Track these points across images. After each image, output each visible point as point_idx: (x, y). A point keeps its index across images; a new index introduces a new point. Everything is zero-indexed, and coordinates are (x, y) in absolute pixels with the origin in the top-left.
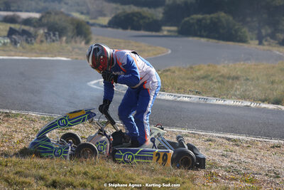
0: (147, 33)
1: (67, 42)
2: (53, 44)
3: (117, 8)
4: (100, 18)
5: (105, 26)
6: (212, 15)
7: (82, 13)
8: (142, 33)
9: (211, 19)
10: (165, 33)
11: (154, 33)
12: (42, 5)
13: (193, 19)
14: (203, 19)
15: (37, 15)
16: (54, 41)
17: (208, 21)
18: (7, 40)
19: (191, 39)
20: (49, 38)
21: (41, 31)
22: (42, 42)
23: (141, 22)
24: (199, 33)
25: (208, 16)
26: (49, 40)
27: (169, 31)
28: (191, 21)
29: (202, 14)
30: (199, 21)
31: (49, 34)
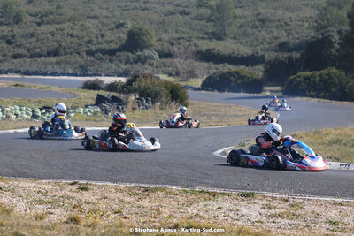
0: (247, 95)
1: (161, 109)
2: (146, 111)
3: (209, 68)
4: (192, 80)
5: (199, 89)
6: (321, 72)
7: (170, 75)
8: (242, 94)
9: (321, 76)
10: (268, 94)
11: (256, 95)
12: (124, 67)
13: (300, 77)
14: (312, 76)
15: (124, 80)
16: (147, 108)
17: (317, 79)
18: (98, 109)
19: (298, 99)
20: (141, 105)
21: (132, 98)
22: (134, 109)
23: (239, 82)
24: (307, 92)
25: (317, 73)
26: (141, 107)
27: (271, 91)
28: (298, 79)
29: (310, 71)
30: (307, 78)
31: (142, 101)
